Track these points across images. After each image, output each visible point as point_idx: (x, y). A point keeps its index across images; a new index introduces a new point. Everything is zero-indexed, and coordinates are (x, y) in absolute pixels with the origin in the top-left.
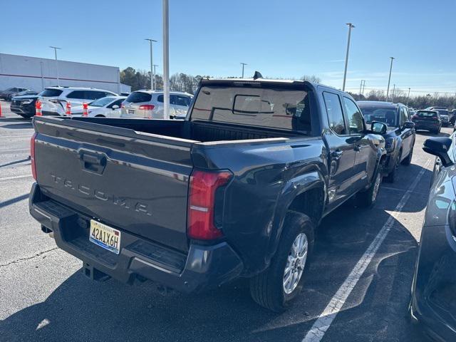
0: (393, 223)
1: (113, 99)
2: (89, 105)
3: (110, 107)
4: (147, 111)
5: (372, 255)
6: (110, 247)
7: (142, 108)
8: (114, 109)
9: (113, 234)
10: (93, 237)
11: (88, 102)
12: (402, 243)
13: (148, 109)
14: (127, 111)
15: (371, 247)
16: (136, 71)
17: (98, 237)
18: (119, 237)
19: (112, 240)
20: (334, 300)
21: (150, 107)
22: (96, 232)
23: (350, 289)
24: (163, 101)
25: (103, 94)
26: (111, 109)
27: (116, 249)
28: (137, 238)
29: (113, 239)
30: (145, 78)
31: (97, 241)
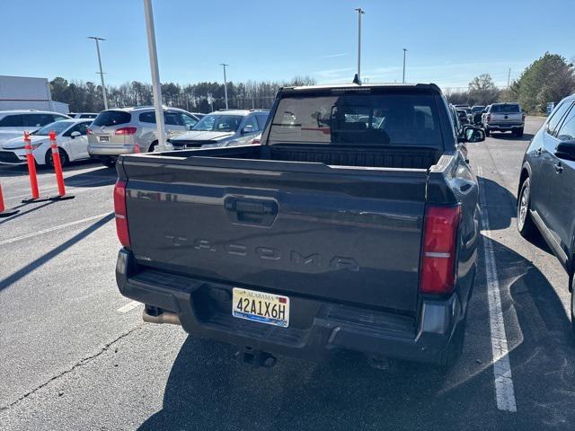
0: (491, 243)
1: (69, 124)
2: (34, 133)
3: (68, 134)
4: (127, 136)
5: (496, 283)
6: (271, 320)
7: (120, 132)
8: (73, 137)
9: (277, 302)
10: (239, 310)
11: (31, 130)
12: (516, 265)
13: (129, 133)
14: (98, 138)
15: (488, 274)
16: (69, 83)
17: (249, 309)
18: (287, 305)
19: (273, 310)
20: (494, 341)
21: (131, 131)
22: (244, 304)
23: (502, 326)
24: (155, 122)
25: (50, 119)
26: (70, 138)
27: (283, 321)
28: (319, 303)
29: (277, 308)
30: (83, 90)
31: (248, 316)
